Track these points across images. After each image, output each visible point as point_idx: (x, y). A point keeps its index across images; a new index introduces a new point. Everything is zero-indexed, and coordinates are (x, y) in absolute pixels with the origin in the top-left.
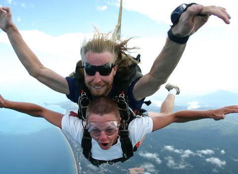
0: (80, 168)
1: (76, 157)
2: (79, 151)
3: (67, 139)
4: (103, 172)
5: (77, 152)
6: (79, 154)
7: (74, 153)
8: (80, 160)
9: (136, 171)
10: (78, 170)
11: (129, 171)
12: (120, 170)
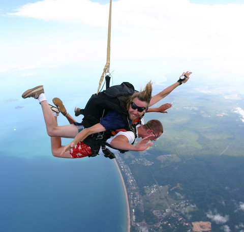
0: (134, 217)
1: (129, 200)
2: (134, 190)
3: (121, 169)
4: (161, 225)
5: (132, 191)
6: (134, 196)
7: (128, 194)
8: (134, 205)
9: (201, 227)
10: (131, 222)
11: (192, 226)
12: (182, 225)
